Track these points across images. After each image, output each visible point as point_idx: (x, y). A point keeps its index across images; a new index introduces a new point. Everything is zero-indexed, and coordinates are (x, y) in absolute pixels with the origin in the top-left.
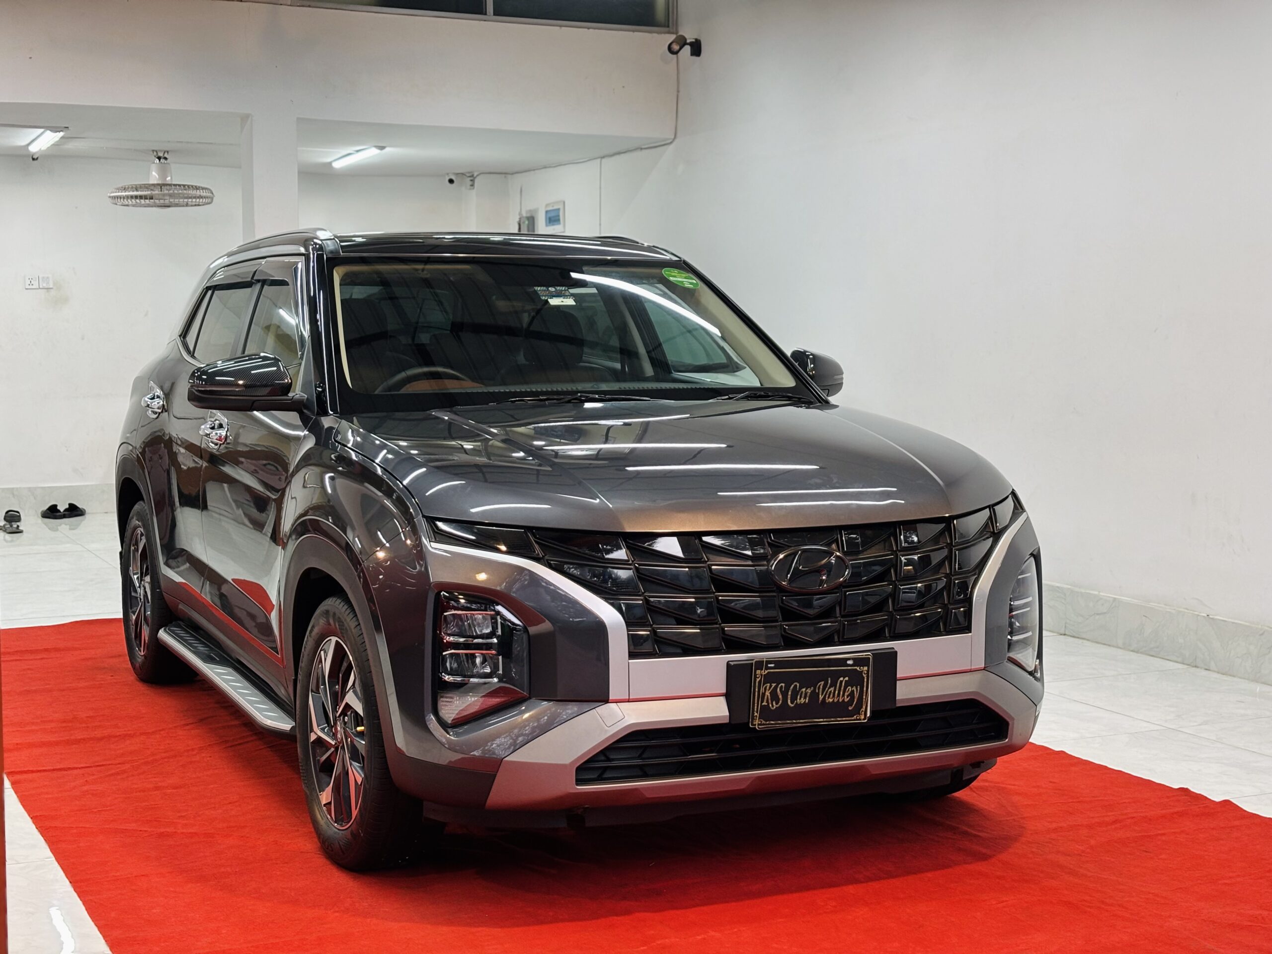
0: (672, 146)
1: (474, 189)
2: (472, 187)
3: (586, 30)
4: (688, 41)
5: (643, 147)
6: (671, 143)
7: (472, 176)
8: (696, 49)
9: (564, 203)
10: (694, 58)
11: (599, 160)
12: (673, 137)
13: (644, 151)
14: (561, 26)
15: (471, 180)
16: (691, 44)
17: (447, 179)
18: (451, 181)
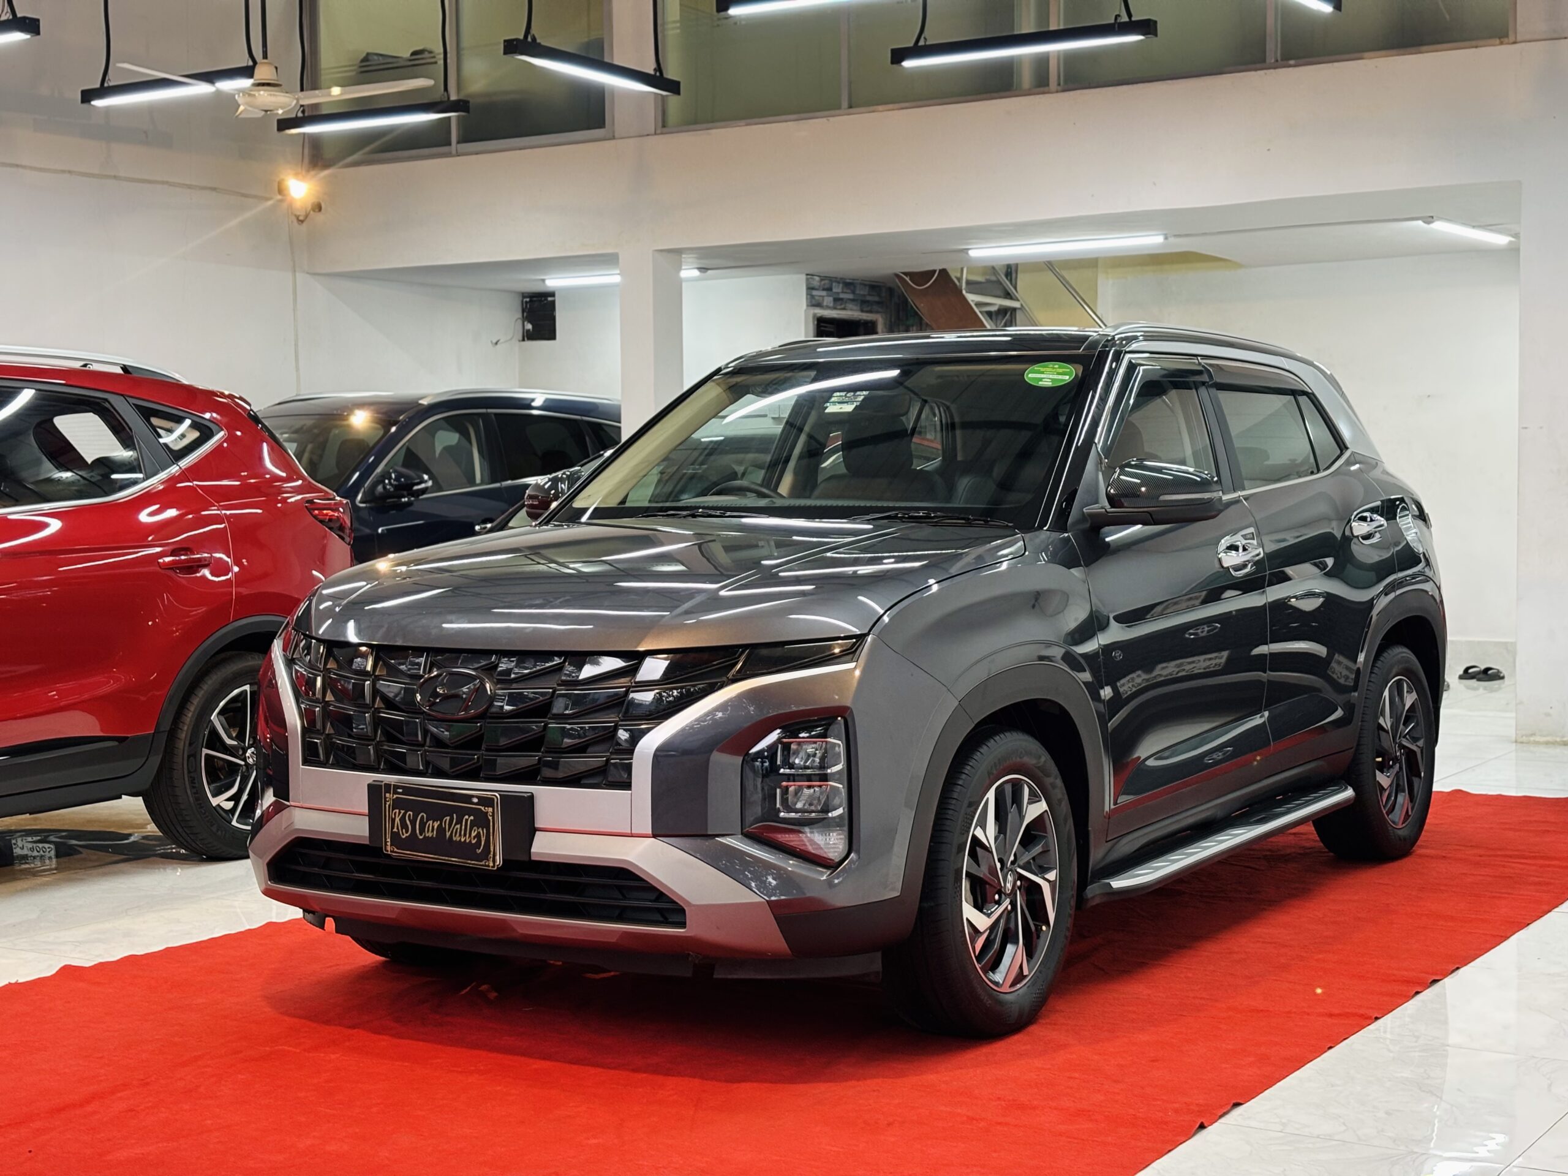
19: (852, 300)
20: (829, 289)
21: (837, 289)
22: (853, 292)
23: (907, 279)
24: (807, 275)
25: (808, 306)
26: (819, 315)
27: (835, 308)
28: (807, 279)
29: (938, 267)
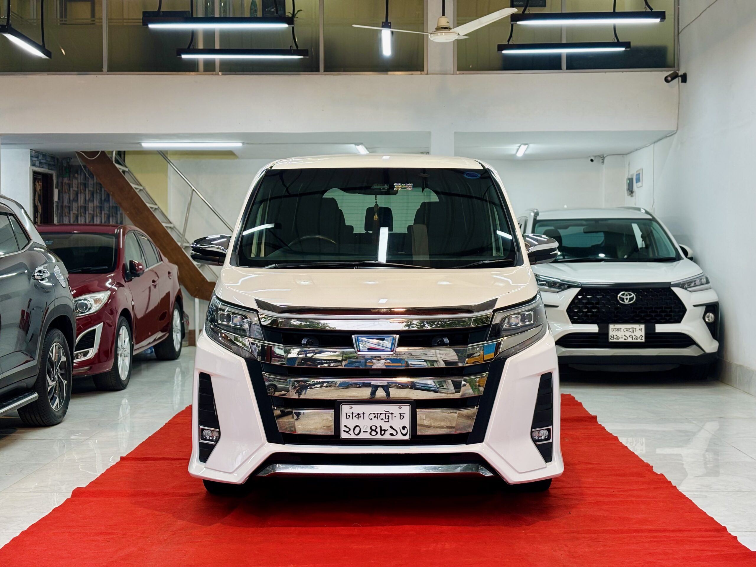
0: (676, 135)
1: (604, 164)
2: (603, 163)
3: (621, 73)
4: (680, 74)
5: (668, 135)
6: (676, 133)
7: (603, 157)
8: (684, 79)
9: (642, 169)
10: (683, 84)
11: (653, 145)
12: (676, 129)
13: (668, 138)
14: (605, 72)
15: (602, 159)
16: (681, 76)
17: (590, 159)
18: (592, 160)
19: (46, 163)
20: (37, 157)
21: (40, 158)
22: (46, 160)
23: (83, 154)
24: (30, 149)
25: (31, 165)
26: (34, 170)
27: (39, 167)
28: (31, 152)
29: (100, 150)
